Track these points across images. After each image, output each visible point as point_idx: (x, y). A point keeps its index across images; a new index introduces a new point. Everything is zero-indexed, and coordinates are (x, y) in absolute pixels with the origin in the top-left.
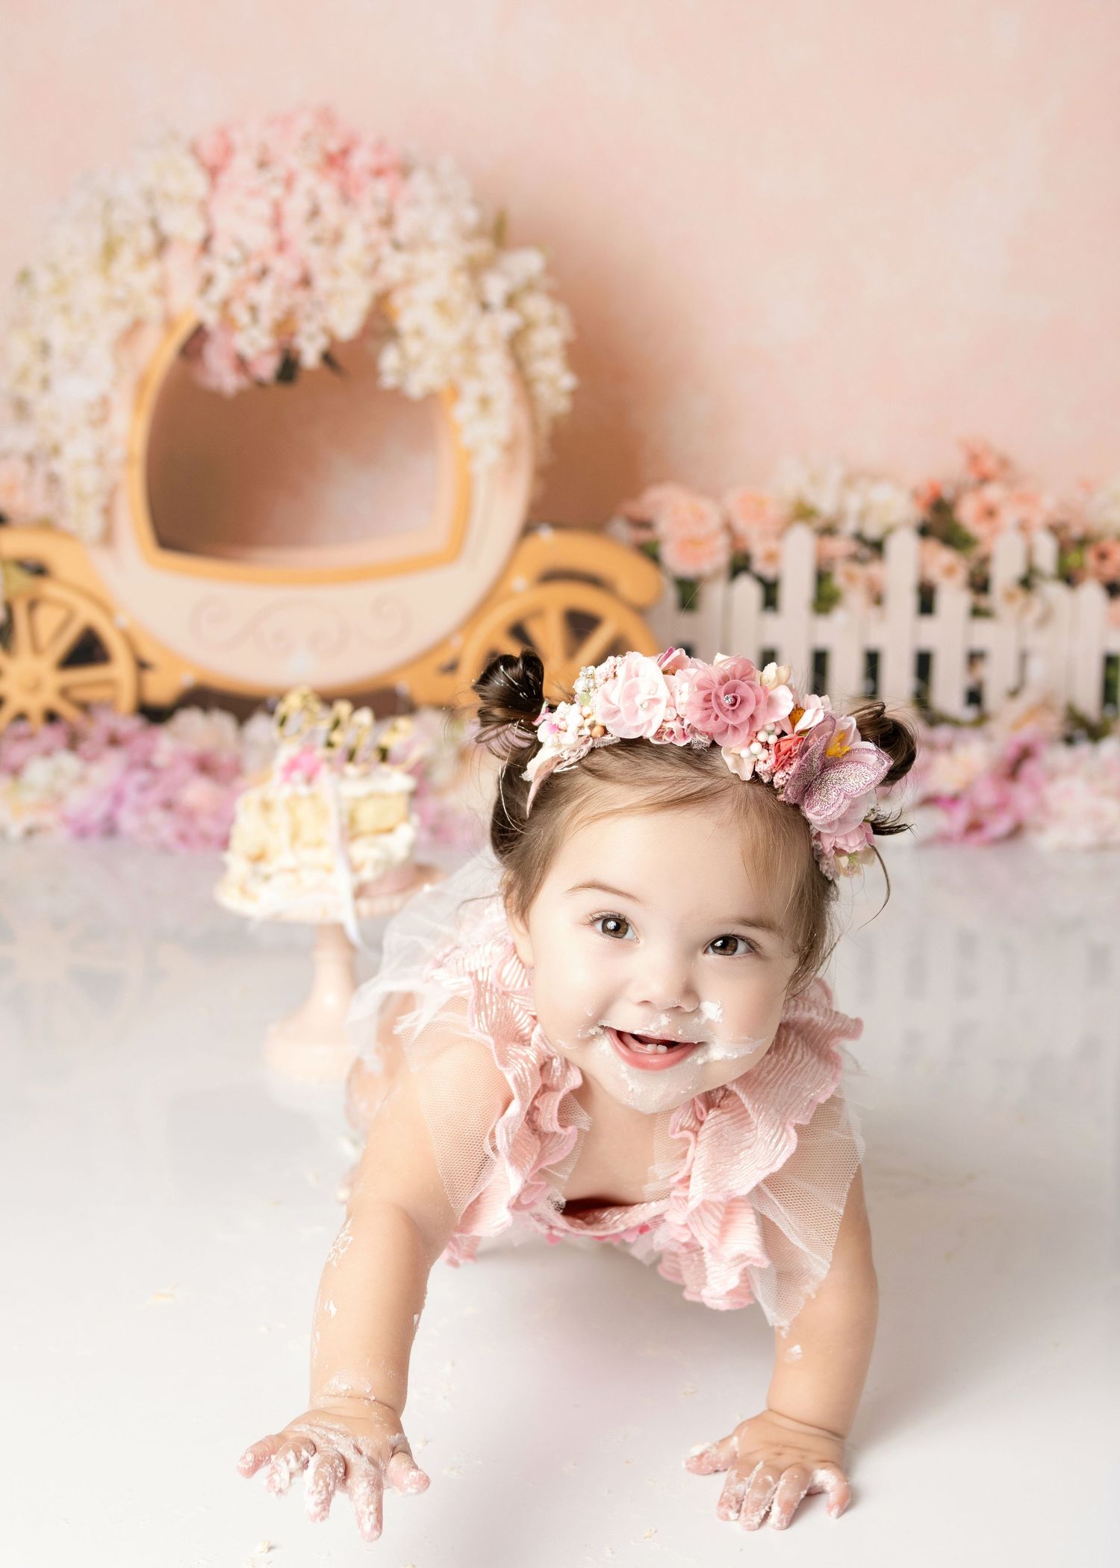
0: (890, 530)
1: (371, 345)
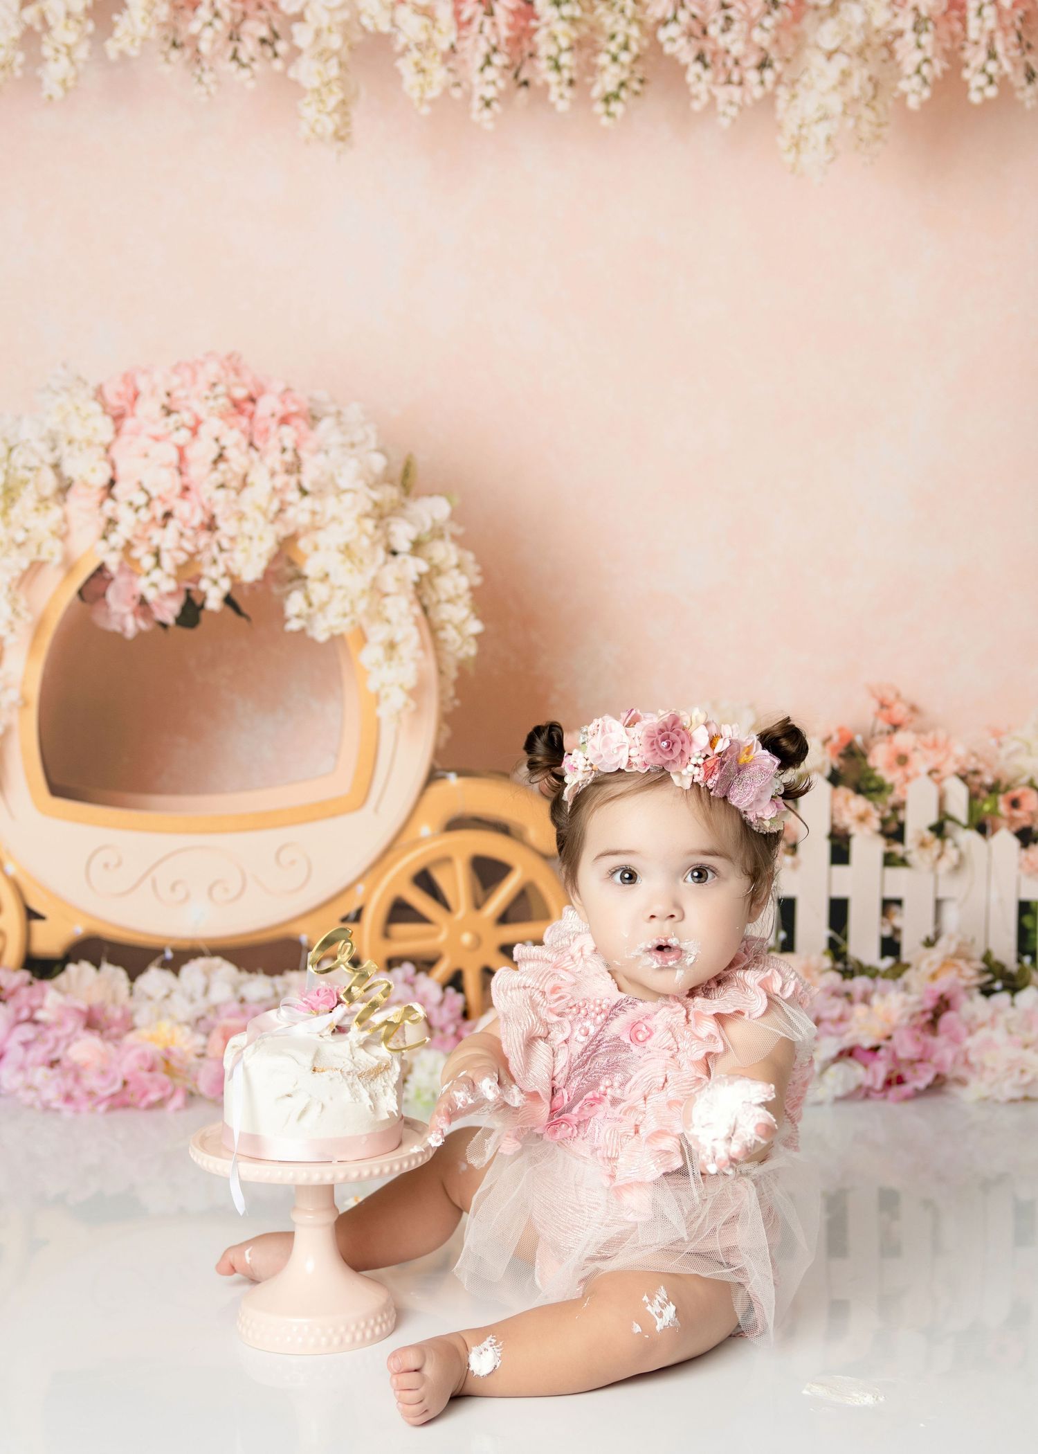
1: (276, 590)
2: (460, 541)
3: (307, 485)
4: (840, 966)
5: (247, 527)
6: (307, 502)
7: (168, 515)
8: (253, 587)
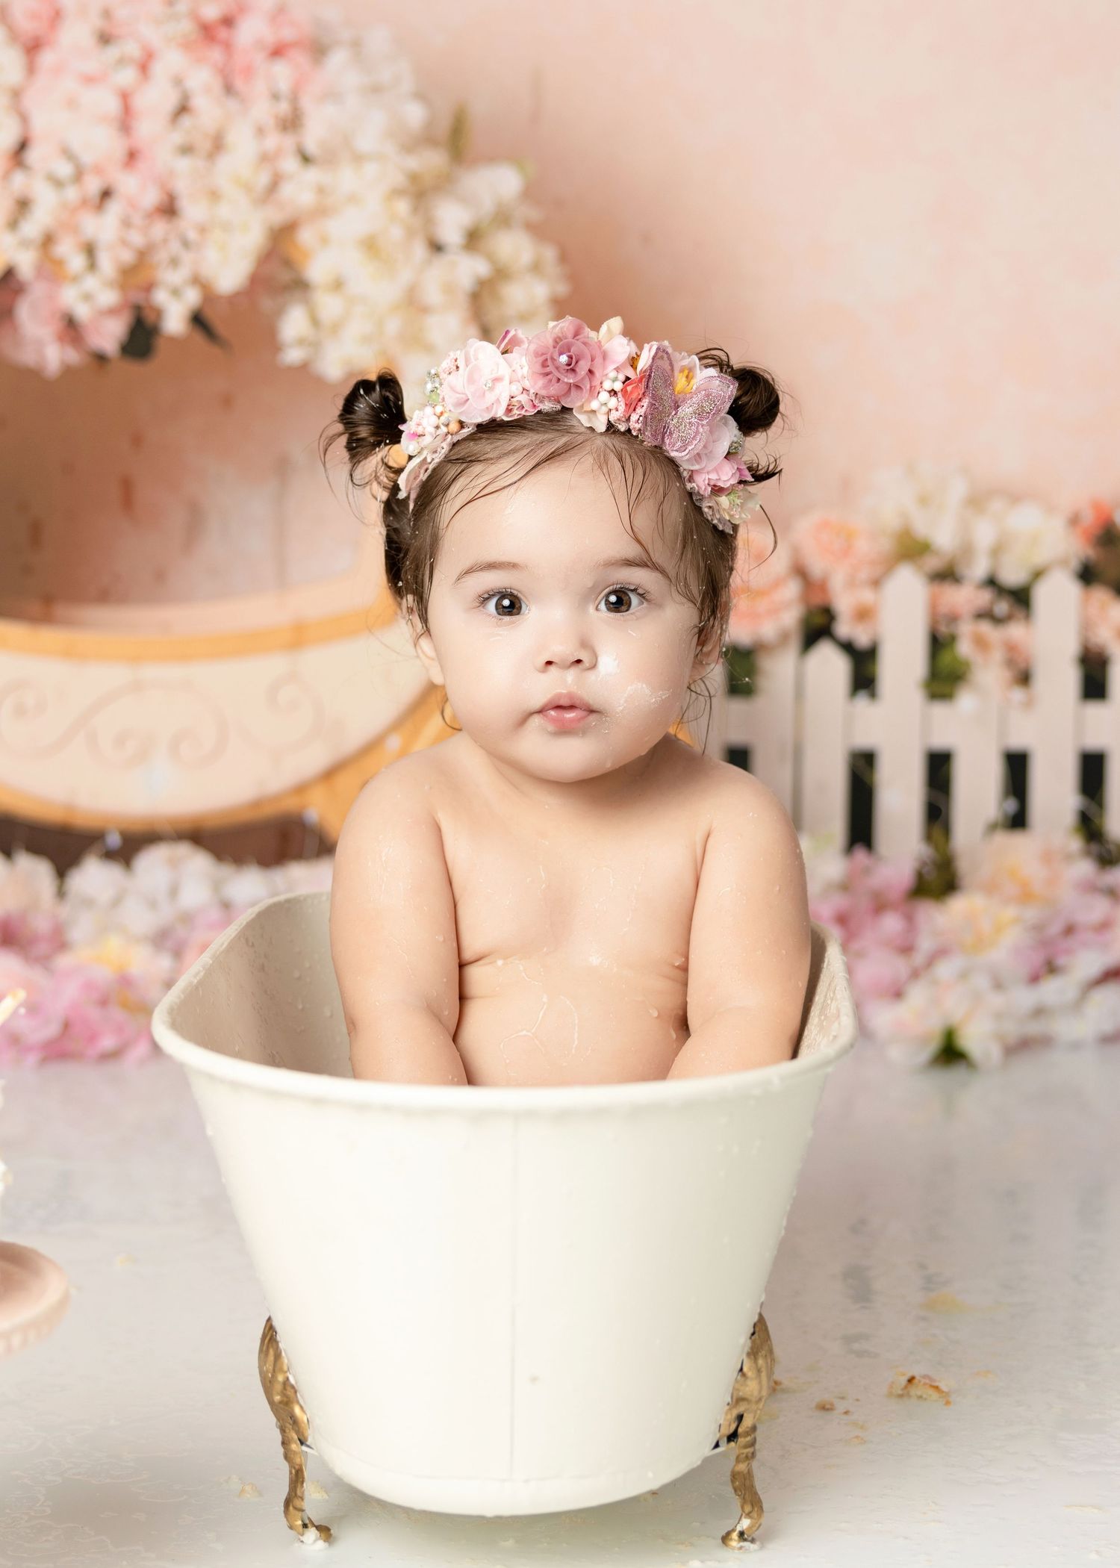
0: (1038, 574)
1: (266, 303)
2: (537, 231)
3: (311, 146)
4: (1095, 847)
5: (224, 211)
6: (312, 175)
7: (106, 194)
8: (234, 299)
